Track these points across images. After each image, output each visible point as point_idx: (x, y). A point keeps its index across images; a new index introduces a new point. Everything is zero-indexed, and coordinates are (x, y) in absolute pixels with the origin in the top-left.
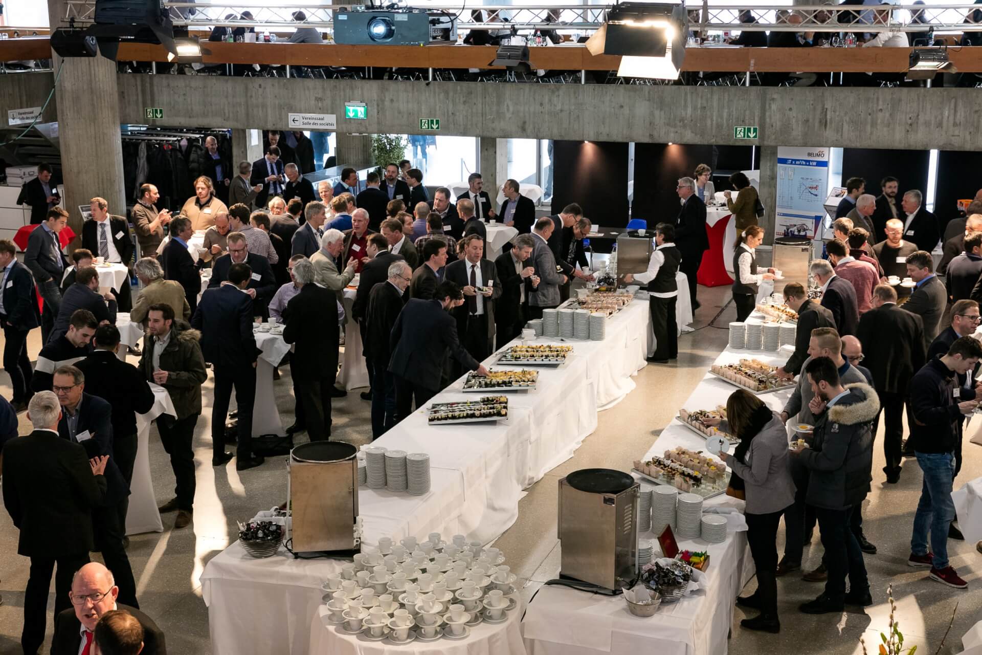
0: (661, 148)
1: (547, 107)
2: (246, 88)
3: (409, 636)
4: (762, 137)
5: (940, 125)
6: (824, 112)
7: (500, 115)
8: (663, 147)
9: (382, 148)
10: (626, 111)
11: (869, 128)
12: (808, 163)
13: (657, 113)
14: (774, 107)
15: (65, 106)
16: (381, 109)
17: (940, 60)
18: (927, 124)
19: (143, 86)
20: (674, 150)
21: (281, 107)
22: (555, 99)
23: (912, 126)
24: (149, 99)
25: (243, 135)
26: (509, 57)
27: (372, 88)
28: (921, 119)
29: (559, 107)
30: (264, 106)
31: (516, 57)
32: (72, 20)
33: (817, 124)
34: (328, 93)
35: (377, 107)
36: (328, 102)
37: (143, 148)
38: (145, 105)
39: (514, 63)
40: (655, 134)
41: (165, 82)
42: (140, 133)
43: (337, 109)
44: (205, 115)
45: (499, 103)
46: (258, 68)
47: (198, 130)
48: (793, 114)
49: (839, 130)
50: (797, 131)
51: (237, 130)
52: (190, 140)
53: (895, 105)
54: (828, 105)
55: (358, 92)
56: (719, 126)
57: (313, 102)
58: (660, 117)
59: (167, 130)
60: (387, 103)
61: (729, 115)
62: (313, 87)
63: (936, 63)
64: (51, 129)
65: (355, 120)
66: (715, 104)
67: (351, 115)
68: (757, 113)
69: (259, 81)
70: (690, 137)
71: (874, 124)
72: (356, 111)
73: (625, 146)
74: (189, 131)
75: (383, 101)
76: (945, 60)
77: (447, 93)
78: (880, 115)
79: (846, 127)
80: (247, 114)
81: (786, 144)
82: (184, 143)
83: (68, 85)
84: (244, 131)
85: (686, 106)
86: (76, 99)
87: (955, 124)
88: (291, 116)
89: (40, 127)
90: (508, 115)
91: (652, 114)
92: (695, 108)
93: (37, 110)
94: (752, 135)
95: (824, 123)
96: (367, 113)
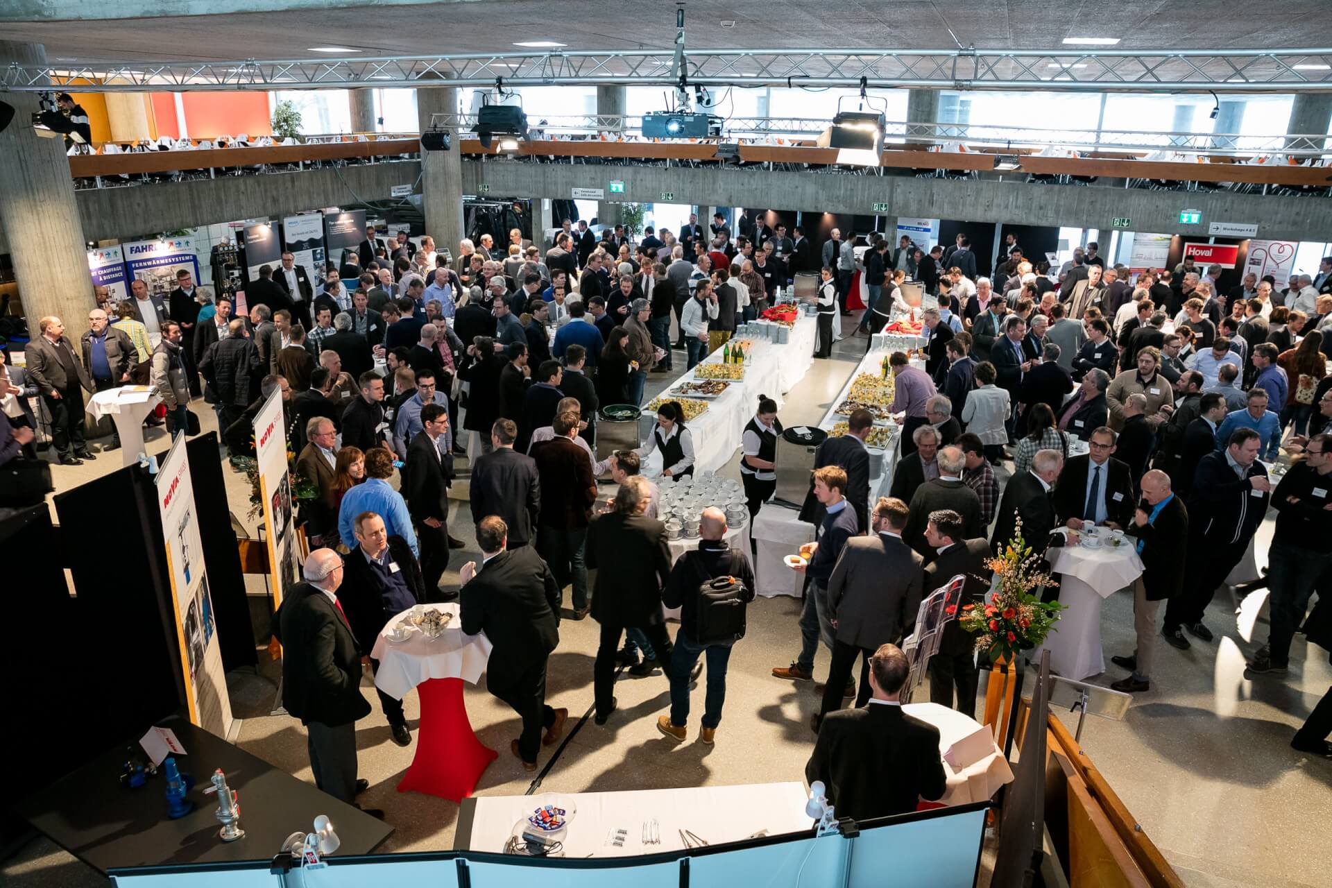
0: (819, 216)
1: (746, 186)
2: (544, 172)
3: (679, 536)
4: (890, 211)
5: (1007, 207)
6: (932, 195)
7: (714, 191)
8: (821, 215)
9: (629, 213)
10: (800, 190)
11: (961, 207)
12: (917, 229)
13: (820, 192)
14: (899, 190)
15: (429, 185)
16: (634, 185)
17: (1014, 163)
18: (999, 206)
19: (476, 170)
20: (827, 217)
21: (567, 184)
22: (752, 181)
23: (988, 207)
24: (480, 179)
25: (539, 202)
26: (727, 152)
27: (628, 171)
28: (995, 202)
29: (754, 187)
30: (556, 183)
31: (732, 151)
32: (435, 126)
33: (927, 204)
34: (599, 175)
35: (632, 184)
36: (598, 181)
37: (473, 210)
38: (477, 183)
39: (730, 155)
40: (819, 206)
41: (491, 167)
42: (472, 201)
43: (604, 185)
44: (516, 189)
45: (714, 183)
46: (552, 157)
47: (510, 199)
48: (911, 196)
49: (941, 208)
50: (914, 207)
51: (536, 199)
52: (504, 207)
53: (978, 192)
54: (935, 191)
55: (619, 175)
56: (862, 202)
57: (588, 181)
58: (822, 195)
59: (489, 199)
60: (638, 182)
61: (869, 195)
62: (589, 170)
63: (1011, 165)
64: (416, 200)
65: (618, 193)
66: (860, 187)
67: (614, 189)
68: (888, 195)
69: (554, 166)
70: (842, 209)
71: (964, 205)
72: (617, 187)
73: (795, 213)
74: (502, 200)
75: (635, 180)
76: (1017, 163)
77: (679, 176)
78: (968, 198)
79: (946, 206)
80: (544, 188)
81: (905, 216)
82: (500, 208)
83: (430, 170)
84: (540, 200)
85: (840, 188)
86: (435, 179)
87: (1016, 207)
88: (574, 190)
89: (409, 198)
90: (720, 191)
91: (817, 193)
92: (846, 190)
93: (409, 187)
94: (884, 209)
95: (932, 203)
96: (624, 188)
